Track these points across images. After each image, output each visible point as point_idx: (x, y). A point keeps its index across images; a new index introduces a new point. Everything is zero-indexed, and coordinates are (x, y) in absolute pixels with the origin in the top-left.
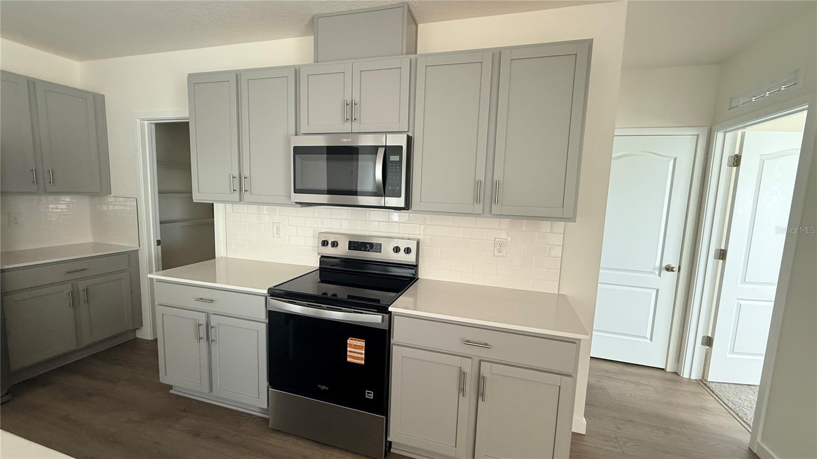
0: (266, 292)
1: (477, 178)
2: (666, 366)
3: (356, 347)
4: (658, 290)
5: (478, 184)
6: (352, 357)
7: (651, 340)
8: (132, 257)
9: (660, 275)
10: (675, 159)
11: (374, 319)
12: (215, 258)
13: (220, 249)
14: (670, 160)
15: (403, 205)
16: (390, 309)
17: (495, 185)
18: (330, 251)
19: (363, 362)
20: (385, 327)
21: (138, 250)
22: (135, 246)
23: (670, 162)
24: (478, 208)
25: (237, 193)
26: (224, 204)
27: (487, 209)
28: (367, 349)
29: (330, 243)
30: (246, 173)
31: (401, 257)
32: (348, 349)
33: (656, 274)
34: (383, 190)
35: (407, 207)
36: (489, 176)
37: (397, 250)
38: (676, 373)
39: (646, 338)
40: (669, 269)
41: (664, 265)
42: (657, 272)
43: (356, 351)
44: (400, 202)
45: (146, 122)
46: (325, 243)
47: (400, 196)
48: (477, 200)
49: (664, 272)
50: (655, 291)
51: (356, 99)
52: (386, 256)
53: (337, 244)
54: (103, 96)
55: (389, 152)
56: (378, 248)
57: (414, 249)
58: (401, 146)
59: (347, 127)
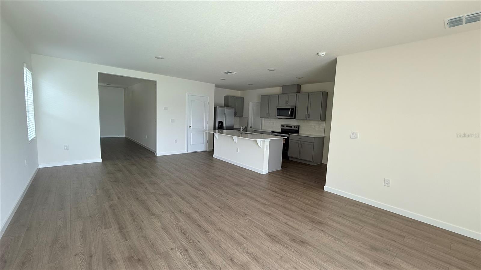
0: (271, 132)
5: (306, 115)
17: (309, 115)
18: (283, 128)
25: (267, 116)
26: (264, 118)
27: (307, 119)
30: (269, 113)
34: (292, 115)
35: (295, 118)
36: (308, 113)
44: (293, 117)
46: (282, 126)
48: (306, 117)
51: (288, 100)
52: (293, 128)
53: (284, 126)
54: (243, 98)
55: (292, 109)
56: (291, 127)
57: (298, 127)
58: (294, 108)
59: (286, 105)
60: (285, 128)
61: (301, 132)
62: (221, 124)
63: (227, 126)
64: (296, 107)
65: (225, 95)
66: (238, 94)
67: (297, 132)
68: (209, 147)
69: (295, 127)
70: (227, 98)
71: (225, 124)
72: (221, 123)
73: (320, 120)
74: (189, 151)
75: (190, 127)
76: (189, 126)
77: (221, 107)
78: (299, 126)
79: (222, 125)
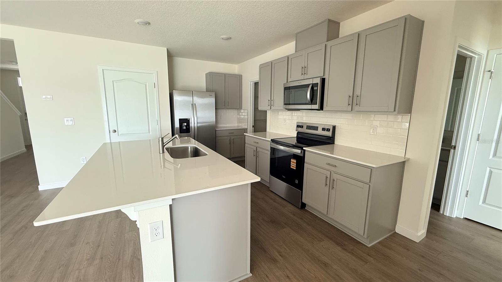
0: (270, 140)
1: (349, 94)
3: (293, 162)
5: (349, 97)
6: (292, 166)
8: (245, 130)
11: (298, 151)
12: (266, 131)
13: (268, 129)
16: (304, 148)
17: (356, 97)
18: (300, 130)
19: (295, 168)
20: (302, 155)
21: (247, 129)
22: (246, 127)
24: (350, 108)
25: (270, 106)
26: (270, 111)
27: (353, 109)
28: (297, 163)
29: (300, 126)
30: (272, 98)
32: (291, 163)
34: (313, 101)
35: (321, 108)
43: (293, 164)
44: (317, 107)
45: (252, 83)
46: (298, 126)
47: (317, 104)
48: (349, 104)
52: (320, 132)
53: (302, 127)
54: (242, 75)
55: (314, 86)
56: (316, 128)
57: (331, 130)
58: (318, 83)
59: (302, 77)
60: (304, 130)
61: (338, 141)
62: (185, 124)
64: (323, 80)
67: (330, 141)
69: (324, 129)
71: (194, 123)
72: (185, 122)
73: (395, 111)
75: (115, 131)
76: (111, 131)
77: (181, 92)
78: (334, 128)
79: (188, 126)
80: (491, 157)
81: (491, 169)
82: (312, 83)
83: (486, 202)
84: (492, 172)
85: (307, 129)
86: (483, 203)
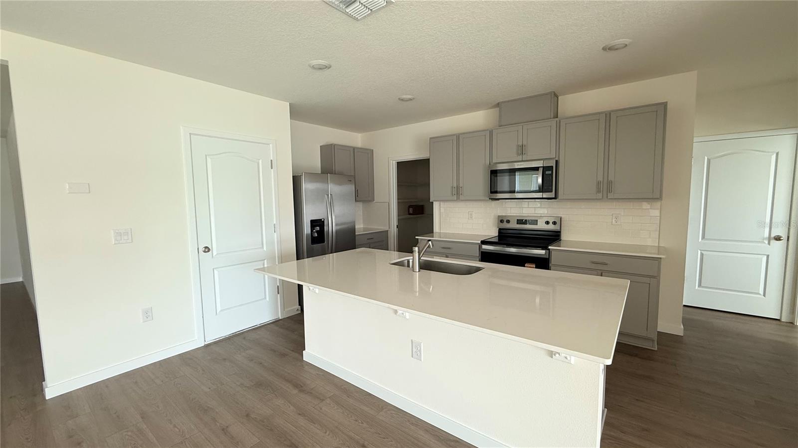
0: (480, 242)
1: (598, 180)
2: (781, 317)
4: (768, 256)
5: (599, 183)
7: (764, 295)
8: (386, 233)
9: (769, 244)
10: (777, 154)
11: (541, 252)
12: (433, 232)
13: (436, 228)
14: (773, 155)
15: (554, 197)
16: (549, 247)
17: (610, 183)
18: (505, 226)
20: (547, 256)
21: (387, 231)
22: (386, 228)
23: (772, 156)
24: (600, 195)
25: (455, 196)
26: (439, 202)
27: (605, 196)
29: (505, 221)
30: (461, 185)
31: (551, 227)
33: (765, 243)
35: (556, 197)
36: (606, 178)
37: (547, 223)
38: (792, 323)
39: (759, 294)
40: (778, 238)
41: (773, 235)
42: (767, 242)
44: (552, 195)
45: (394, 162)
46: (502, 221)
47: (552, 192)
48: (599, 191)
49: (773, 242)
50: (766, 257)
51: (525, 143)
52: (540, 227)
53: (508, 221)
54: (373, 150)
55: (547, 169)
56: (535, 222)
57: (557, 223)
58: (552, 167)
59: (520, 158)
60: (513, 225)
62: (318, 228)
63: (339, 227)
64: (557, 162)
65: (321, 145)
66: (356, 139)
67: (554, 237)
68: (284, 306)
70: (328, 151)
71: (332, 226)
72: (317, 224)
74: (210, 339)
75: (207, 249)
76: (201, 249)
77: (313, 176)
78: (561, 220)
79: (321, 233)
80: (700, 240)
81: (704, 252)
82: (542, 166)
83: (702, 285)
84: (703, 254)
85: (517, 224)
86: (699, 287)
